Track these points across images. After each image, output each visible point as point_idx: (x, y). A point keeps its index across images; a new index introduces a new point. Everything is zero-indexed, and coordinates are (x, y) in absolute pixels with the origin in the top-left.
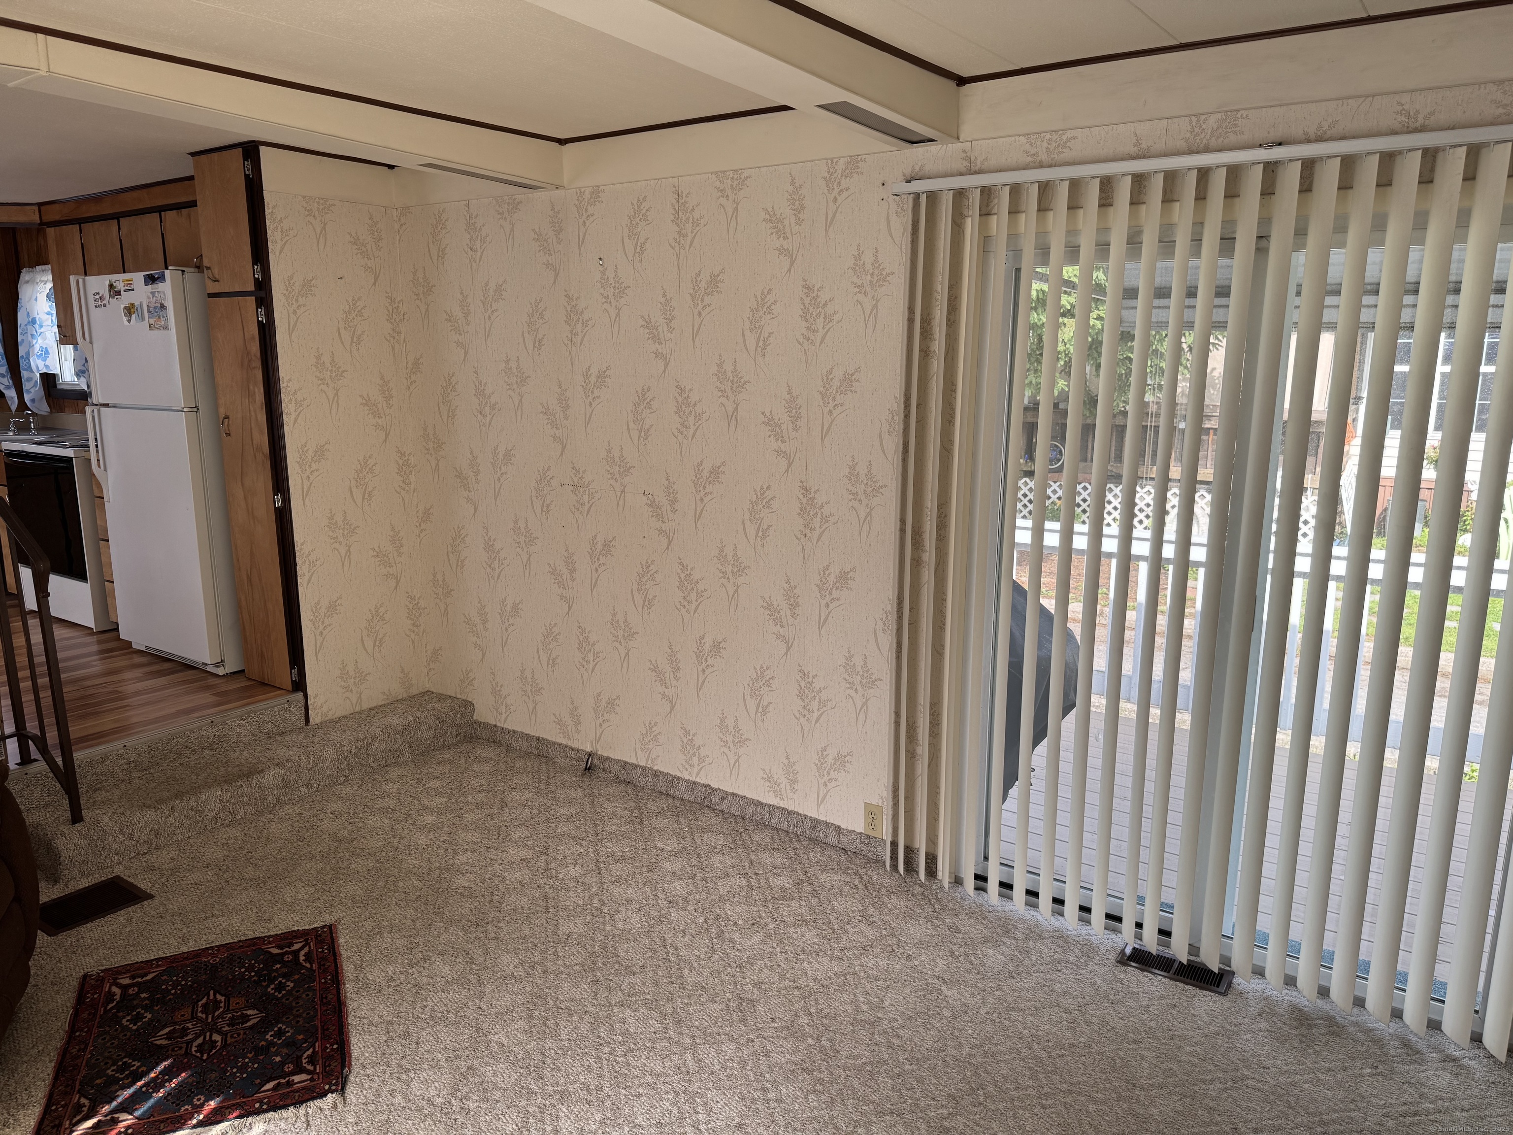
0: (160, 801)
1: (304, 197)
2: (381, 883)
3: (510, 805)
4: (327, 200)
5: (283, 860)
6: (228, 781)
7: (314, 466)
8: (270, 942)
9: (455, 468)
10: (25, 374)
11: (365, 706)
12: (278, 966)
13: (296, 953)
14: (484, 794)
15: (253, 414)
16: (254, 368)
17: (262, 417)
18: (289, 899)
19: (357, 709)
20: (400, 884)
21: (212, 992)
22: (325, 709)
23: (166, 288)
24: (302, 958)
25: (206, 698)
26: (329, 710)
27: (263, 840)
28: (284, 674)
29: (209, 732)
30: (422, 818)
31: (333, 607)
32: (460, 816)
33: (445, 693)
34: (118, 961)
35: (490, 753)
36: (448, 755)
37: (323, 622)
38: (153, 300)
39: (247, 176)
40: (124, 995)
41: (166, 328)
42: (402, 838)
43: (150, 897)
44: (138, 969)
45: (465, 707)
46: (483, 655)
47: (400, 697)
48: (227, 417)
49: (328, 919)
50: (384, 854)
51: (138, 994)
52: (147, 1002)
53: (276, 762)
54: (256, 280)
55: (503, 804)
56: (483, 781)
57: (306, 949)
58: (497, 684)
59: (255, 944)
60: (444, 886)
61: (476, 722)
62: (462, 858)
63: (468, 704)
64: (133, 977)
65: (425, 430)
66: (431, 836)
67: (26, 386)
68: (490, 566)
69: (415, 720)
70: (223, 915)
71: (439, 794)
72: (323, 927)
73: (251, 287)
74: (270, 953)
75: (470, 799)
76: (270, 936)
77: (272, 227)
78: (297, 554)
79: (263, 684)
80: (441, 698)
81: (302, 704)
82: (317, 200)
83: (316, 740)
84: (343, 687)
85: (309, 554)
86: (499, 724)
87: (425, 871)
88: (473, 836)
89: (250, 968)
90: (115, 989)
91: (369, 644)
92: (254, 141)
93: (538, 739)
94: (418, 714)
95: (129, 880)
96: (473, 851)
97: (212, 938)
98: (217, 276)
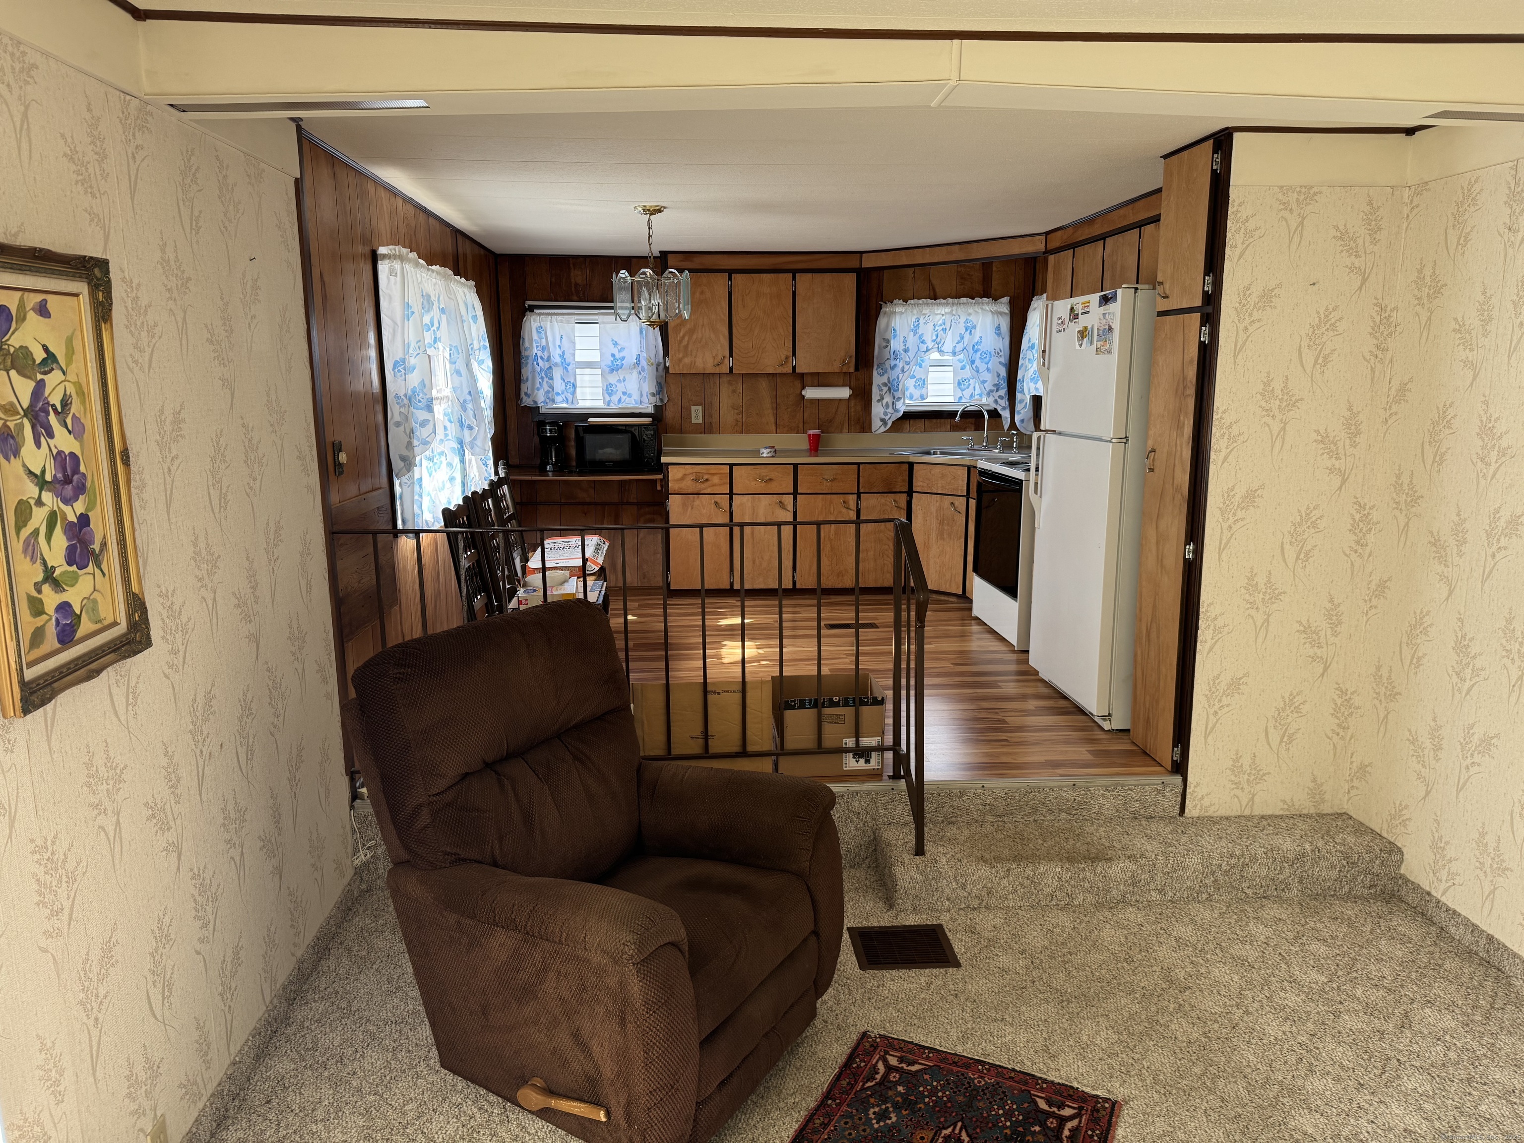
0: (998, 859)
1: (1281, 187)
2: (1197, 1070)
3: (1416, 1027)
4: (1312, 187)
5: (1100, 981)
6: (1071, 860)
7: (1240, 514)
8: (1042, 1090)
9: (1431, 532)
10: (1019, 396)
11: (1257, 812)
12: (1037, 1128)
13: (1063, 1120)
14: (1381, 993)
15: (1179, 448)
16: (1188, 396)
17: (1187, 453)
18: (1085, 1038)
19: (1247, 812)
20: (1221, 1083)
21: (959, 1124)
22: (1206, 802)
23: (1115, 308)
24: (1066, 1133)
25: (1082, 752)
26: (1211, 805)
27: (1090, 943)
28: (1166, 752)
29: (1070, 795)
30: (1282, 994)
31: (1235, 685)
32: (1337, 1015)
33: (1367, 823)
34: (898, 1031)
35: (1410, 929)
36: (1350, 909)
37: (1220, 701)
38: (1103, 322)
39: (1214, 172)
40: (885, 1076)
41: (1109, 352)
42: (1247, 1012)
43: (957, 965)
44: (910, 1052)
45: (1390, 853)
46: (1428, 793)
47: (1305, 812)
48: (1153, 451)
49: (1116, 1090)
50: (1216, 1026)
51: (897, 1083)
52: (899, 1099)
53: (1129, 853)
54: (1205, 293)
55: (1405, 1023)
56: (1386, 972)
57: (1075, 1123)
58: (1441, 838)
59: (1026, 1083)
60: (1278, 1117)
61: (1402, 877)
62: (1315, 1084)
63: (1394, 850)
64: (901, 1060)
65: (1398, 477)
66: (1286, 1028)
67: (1018, 407)
68: (1457, 674)
69: (1313, 851)
70: (1012, 1025)
71: (1319, 968)
72: (1106, 1100)
73: (1198, 302)
74: (1036, 1103)
75: (1359, 993)
76: (1045, 1081)
77: (1233, 229)
78: (1201, 616)
79: (1145, 753)
80: (1361, 829)
81: (1180, 789)
82: (1298, 189)
83: (1184, 839)
84: (1233, 782)
85: (1215, 618)
86: (1434, 893)
87: (1260, 1078)
88: (1344, 1054)
89: (1009, 1114)
90: (881, 1066)
91: (1275, 737)
92: (1227, 128)
93: (1490, 939)
94: (1320, 844)
95: (949, 934)
96: (1338, 1079)
97: (990, 1048)
98: (1168, 292)
